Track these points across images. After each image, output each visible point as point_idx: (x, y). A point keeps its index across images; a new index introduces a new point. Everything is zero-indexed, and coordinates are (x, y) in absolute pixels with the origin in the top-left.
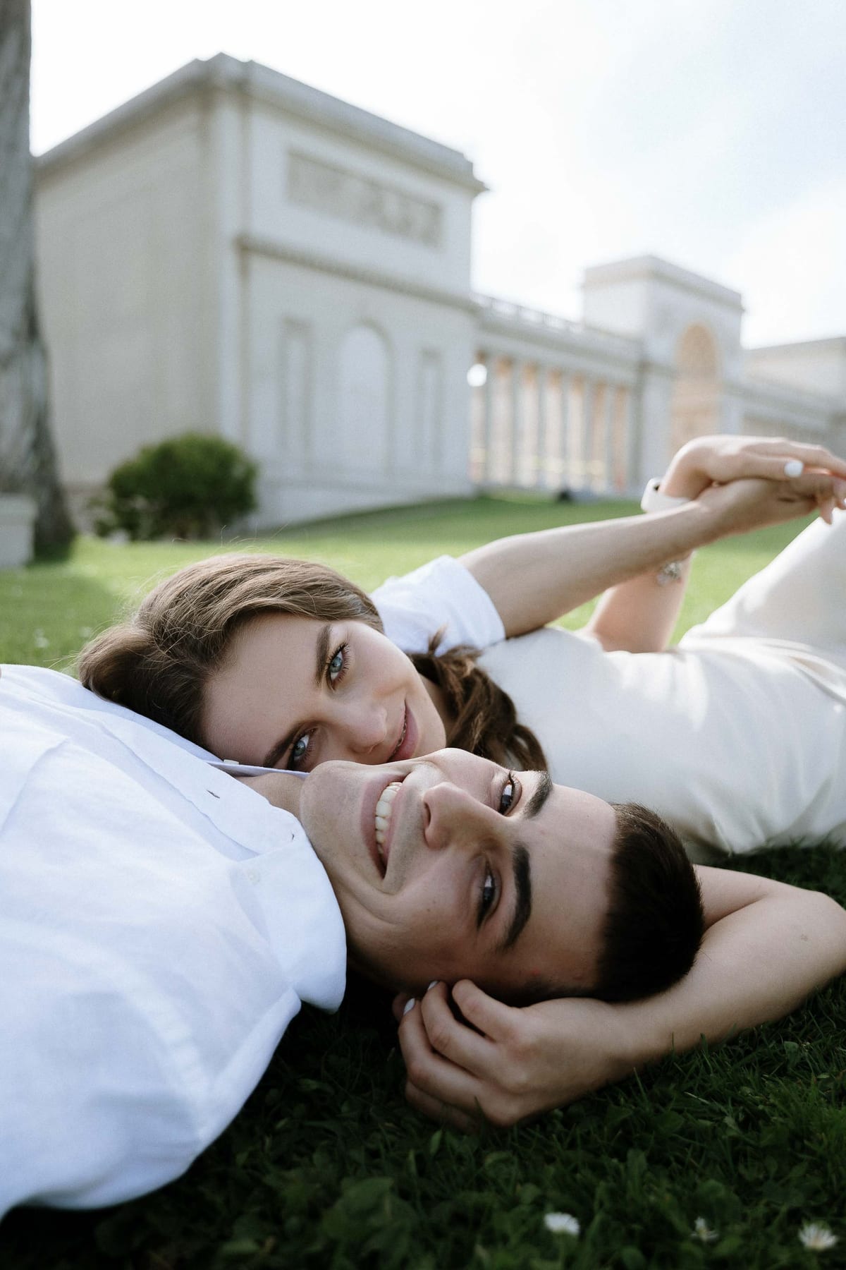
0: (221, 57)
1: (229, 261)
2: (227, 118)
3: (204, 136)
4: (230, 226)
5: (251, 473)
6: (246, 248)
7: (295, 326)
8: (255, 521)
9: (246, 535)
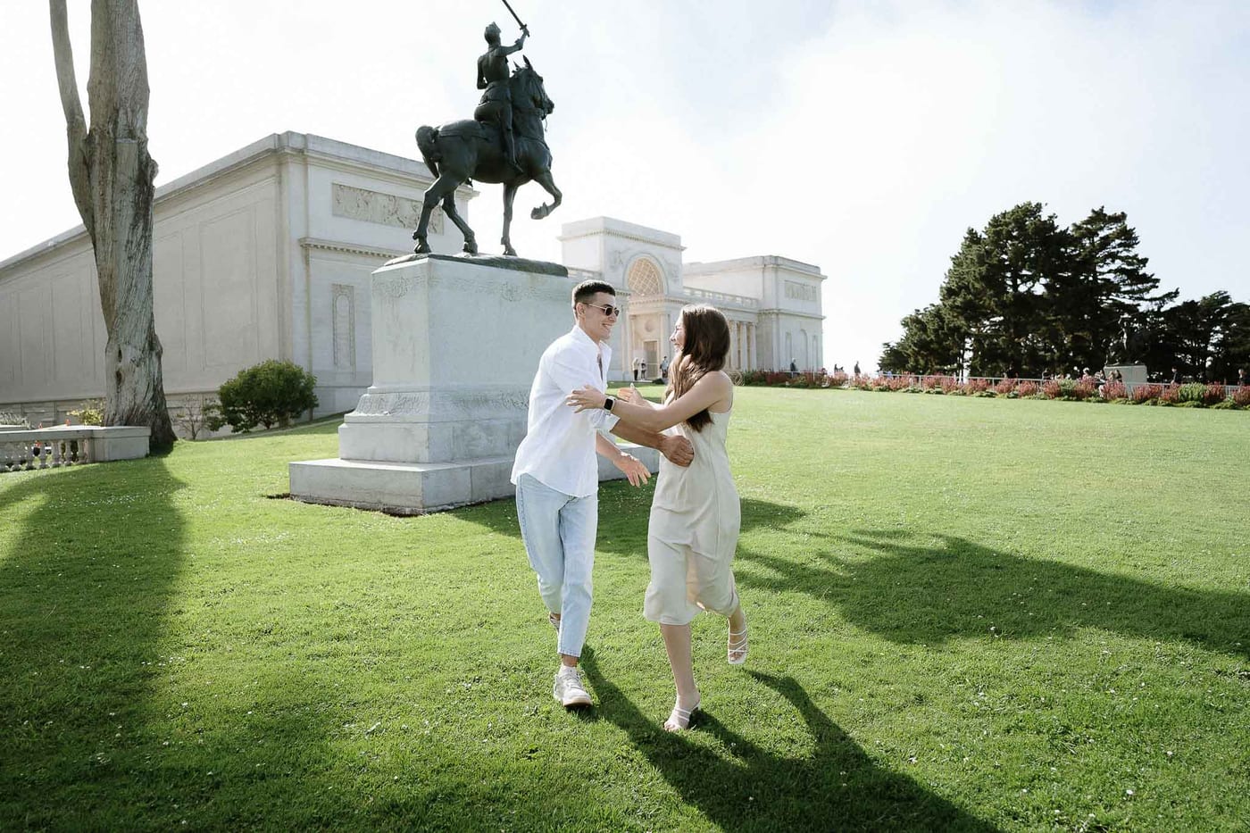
0: (290, 134)
1: (297, 253)
2: (293, 171)
3: (280, 183)
4: (297, 233)
5: (310, 382)
6: (306, 246)
7: (339, 289)
8: (317, 413)
9: (311, 420)
